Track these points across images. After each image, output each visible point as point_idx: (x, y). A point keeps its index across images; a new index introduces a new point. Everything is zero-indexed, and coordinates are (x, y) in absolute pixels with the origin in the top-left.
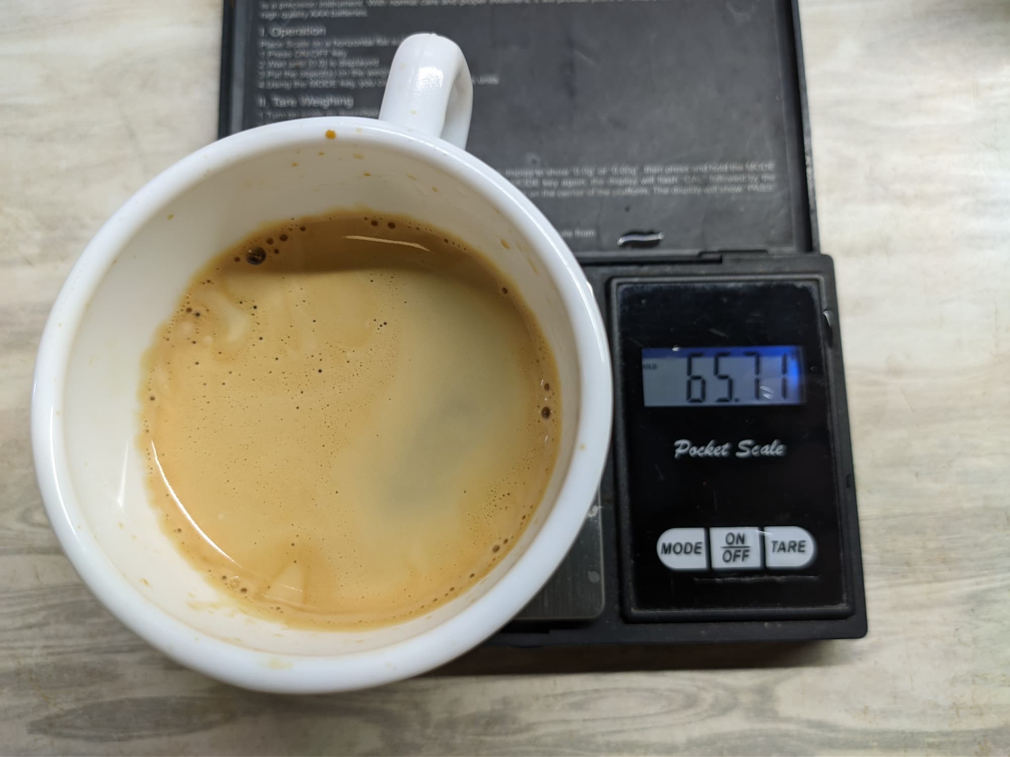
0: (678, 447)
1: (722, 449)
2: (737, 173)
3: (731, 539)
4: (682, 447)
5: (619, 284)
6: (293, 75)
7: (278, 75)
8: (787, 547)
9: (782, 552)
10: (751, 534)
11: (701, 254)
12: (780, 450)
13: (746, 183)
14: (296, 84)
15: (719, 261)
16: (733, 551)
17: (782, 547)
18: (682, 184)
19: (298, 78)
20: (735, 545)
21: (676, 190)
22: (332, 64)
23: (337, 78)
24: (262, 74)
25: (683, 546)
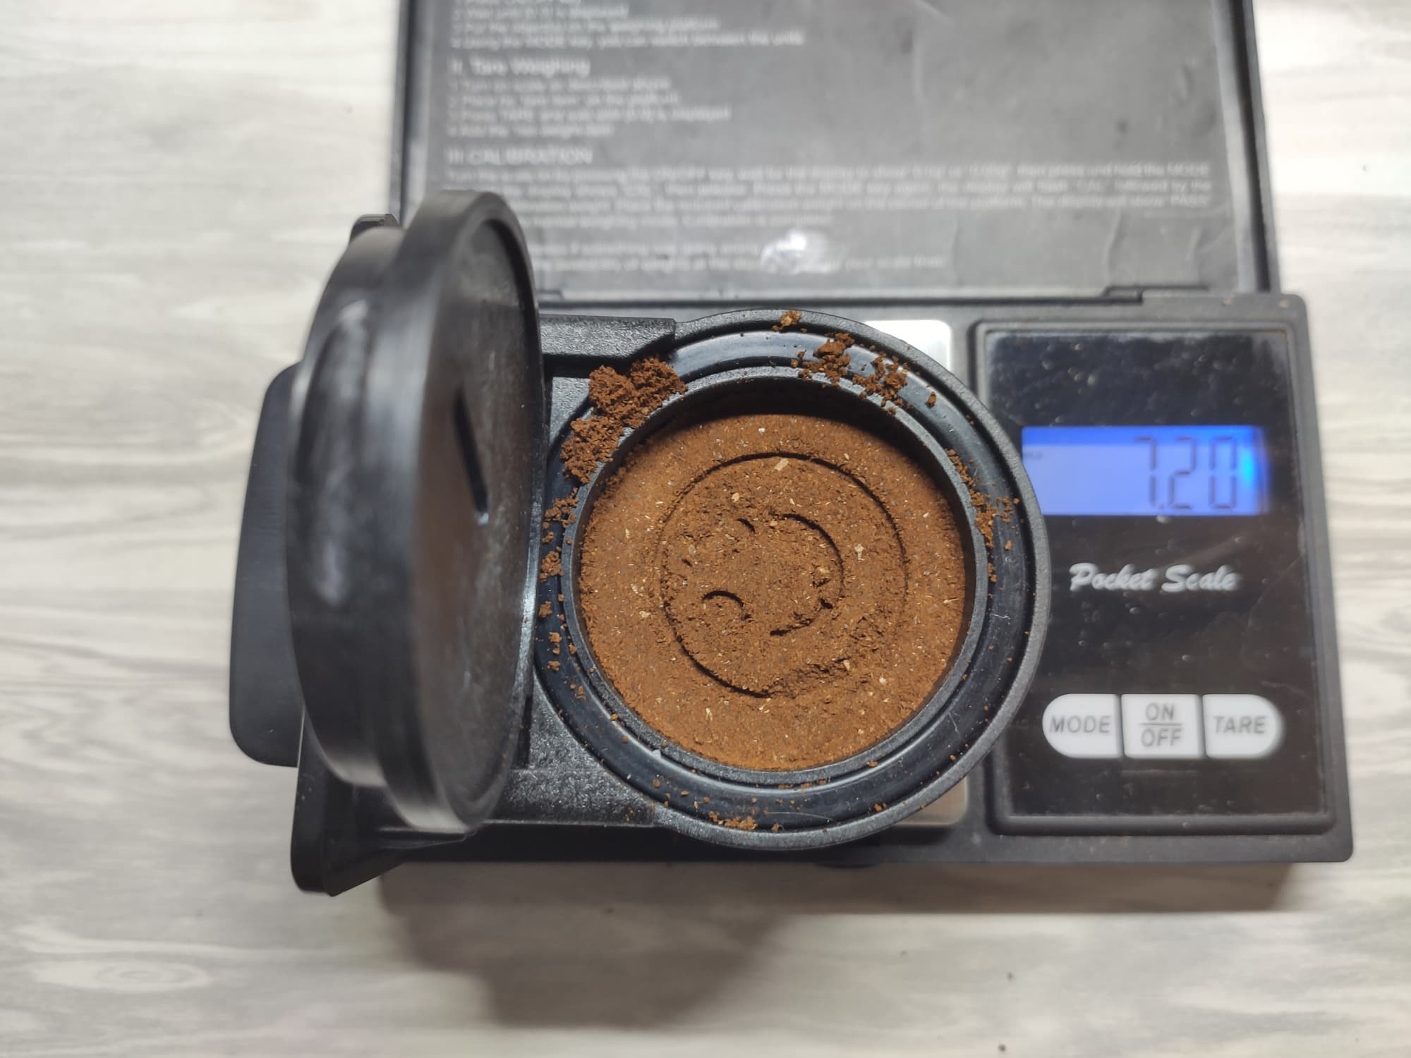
0: (1073, 575)
1: (1141, 579)
2: (1153, 178)
3: (1153, 712)
4: (1083, 574)
5: (989, 332)
6: (502, 29)
7: (480, 29)
8: (1237, 724)
9: (1230, 733)
10: (1184, 704)
11: (1110, 289)
12: (1230, 582)
13: (1170, 192)
14: (508, 42)
15: (1139, 300)
16: (1156, 729)
17: (1230, 725)
18: (1073, 190)
19: (510, 34)
20: (1159, 720)
21: (1067, 202)
22: (560, 13)
23: (566, 34)
24: (457, 28)
25: (1083, 723)
